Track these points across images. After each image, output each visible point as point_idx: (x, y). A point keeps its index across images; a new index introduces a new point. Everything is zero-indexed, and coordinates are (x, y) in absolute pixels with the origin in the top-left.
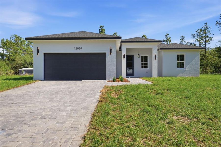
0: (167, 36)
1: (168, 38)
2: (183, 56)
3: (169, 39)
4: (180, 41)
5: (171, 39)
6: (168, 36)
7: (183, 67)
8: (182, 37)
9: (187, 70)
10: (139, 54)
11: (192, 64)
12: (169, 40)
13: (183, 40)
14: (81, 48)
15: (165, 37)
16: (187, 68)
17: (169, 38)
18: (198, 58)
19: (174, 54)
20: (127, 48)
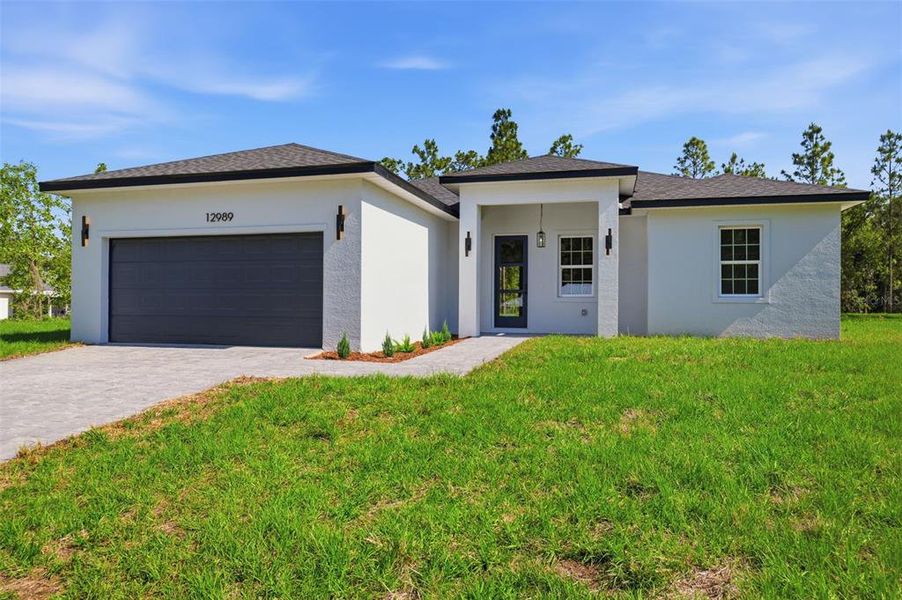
0: (810, 136)
1: (816, 145)
2: (754, 235)
3: (824, 149)
4: (879, 156)
5: (831, 149)
6: (815, 136)
7: (754, 289)
8: (890, 135)
9: (770, 301)
10: (541, 232)
11: (802, 276)
12: (825, 155)
13: (891, 151)
14: (228, 216)
15: (803, 144)
16: (770, 292)
17: (821, 144)
18: (831, 245)
19: (708, 226)
20: (483, 203)
